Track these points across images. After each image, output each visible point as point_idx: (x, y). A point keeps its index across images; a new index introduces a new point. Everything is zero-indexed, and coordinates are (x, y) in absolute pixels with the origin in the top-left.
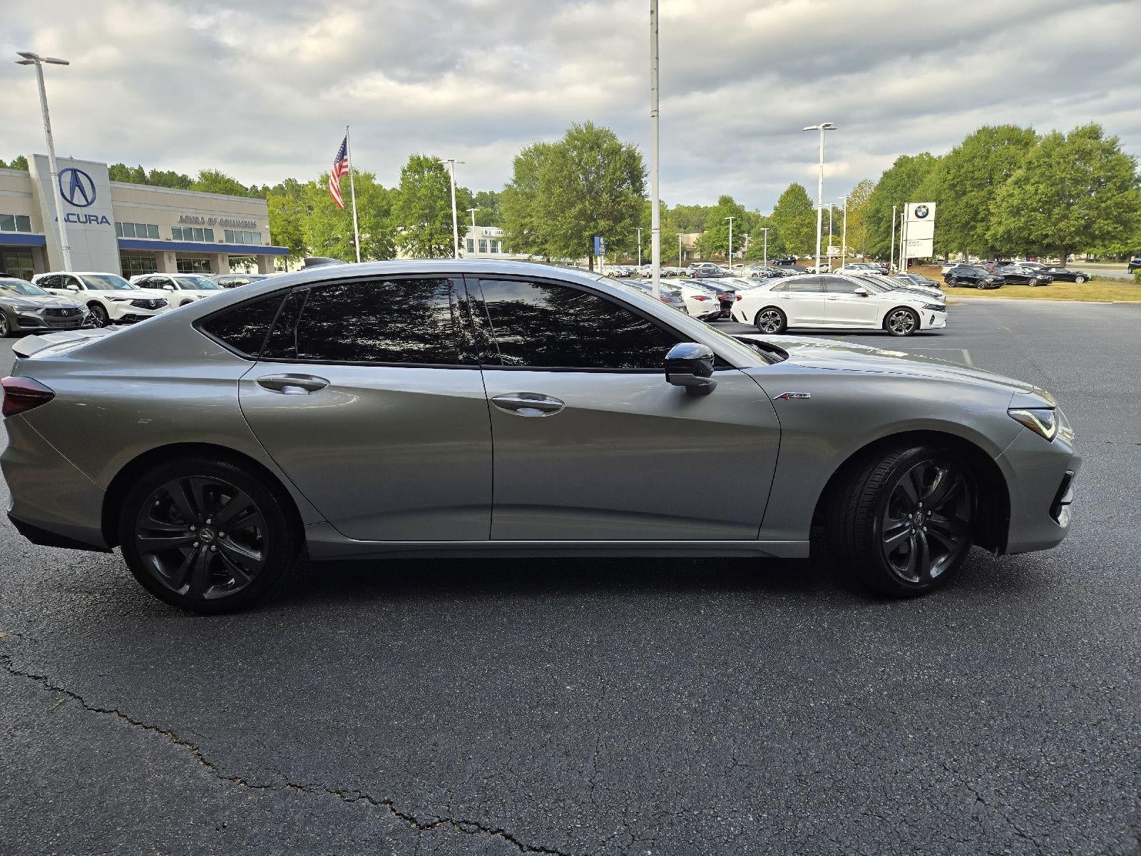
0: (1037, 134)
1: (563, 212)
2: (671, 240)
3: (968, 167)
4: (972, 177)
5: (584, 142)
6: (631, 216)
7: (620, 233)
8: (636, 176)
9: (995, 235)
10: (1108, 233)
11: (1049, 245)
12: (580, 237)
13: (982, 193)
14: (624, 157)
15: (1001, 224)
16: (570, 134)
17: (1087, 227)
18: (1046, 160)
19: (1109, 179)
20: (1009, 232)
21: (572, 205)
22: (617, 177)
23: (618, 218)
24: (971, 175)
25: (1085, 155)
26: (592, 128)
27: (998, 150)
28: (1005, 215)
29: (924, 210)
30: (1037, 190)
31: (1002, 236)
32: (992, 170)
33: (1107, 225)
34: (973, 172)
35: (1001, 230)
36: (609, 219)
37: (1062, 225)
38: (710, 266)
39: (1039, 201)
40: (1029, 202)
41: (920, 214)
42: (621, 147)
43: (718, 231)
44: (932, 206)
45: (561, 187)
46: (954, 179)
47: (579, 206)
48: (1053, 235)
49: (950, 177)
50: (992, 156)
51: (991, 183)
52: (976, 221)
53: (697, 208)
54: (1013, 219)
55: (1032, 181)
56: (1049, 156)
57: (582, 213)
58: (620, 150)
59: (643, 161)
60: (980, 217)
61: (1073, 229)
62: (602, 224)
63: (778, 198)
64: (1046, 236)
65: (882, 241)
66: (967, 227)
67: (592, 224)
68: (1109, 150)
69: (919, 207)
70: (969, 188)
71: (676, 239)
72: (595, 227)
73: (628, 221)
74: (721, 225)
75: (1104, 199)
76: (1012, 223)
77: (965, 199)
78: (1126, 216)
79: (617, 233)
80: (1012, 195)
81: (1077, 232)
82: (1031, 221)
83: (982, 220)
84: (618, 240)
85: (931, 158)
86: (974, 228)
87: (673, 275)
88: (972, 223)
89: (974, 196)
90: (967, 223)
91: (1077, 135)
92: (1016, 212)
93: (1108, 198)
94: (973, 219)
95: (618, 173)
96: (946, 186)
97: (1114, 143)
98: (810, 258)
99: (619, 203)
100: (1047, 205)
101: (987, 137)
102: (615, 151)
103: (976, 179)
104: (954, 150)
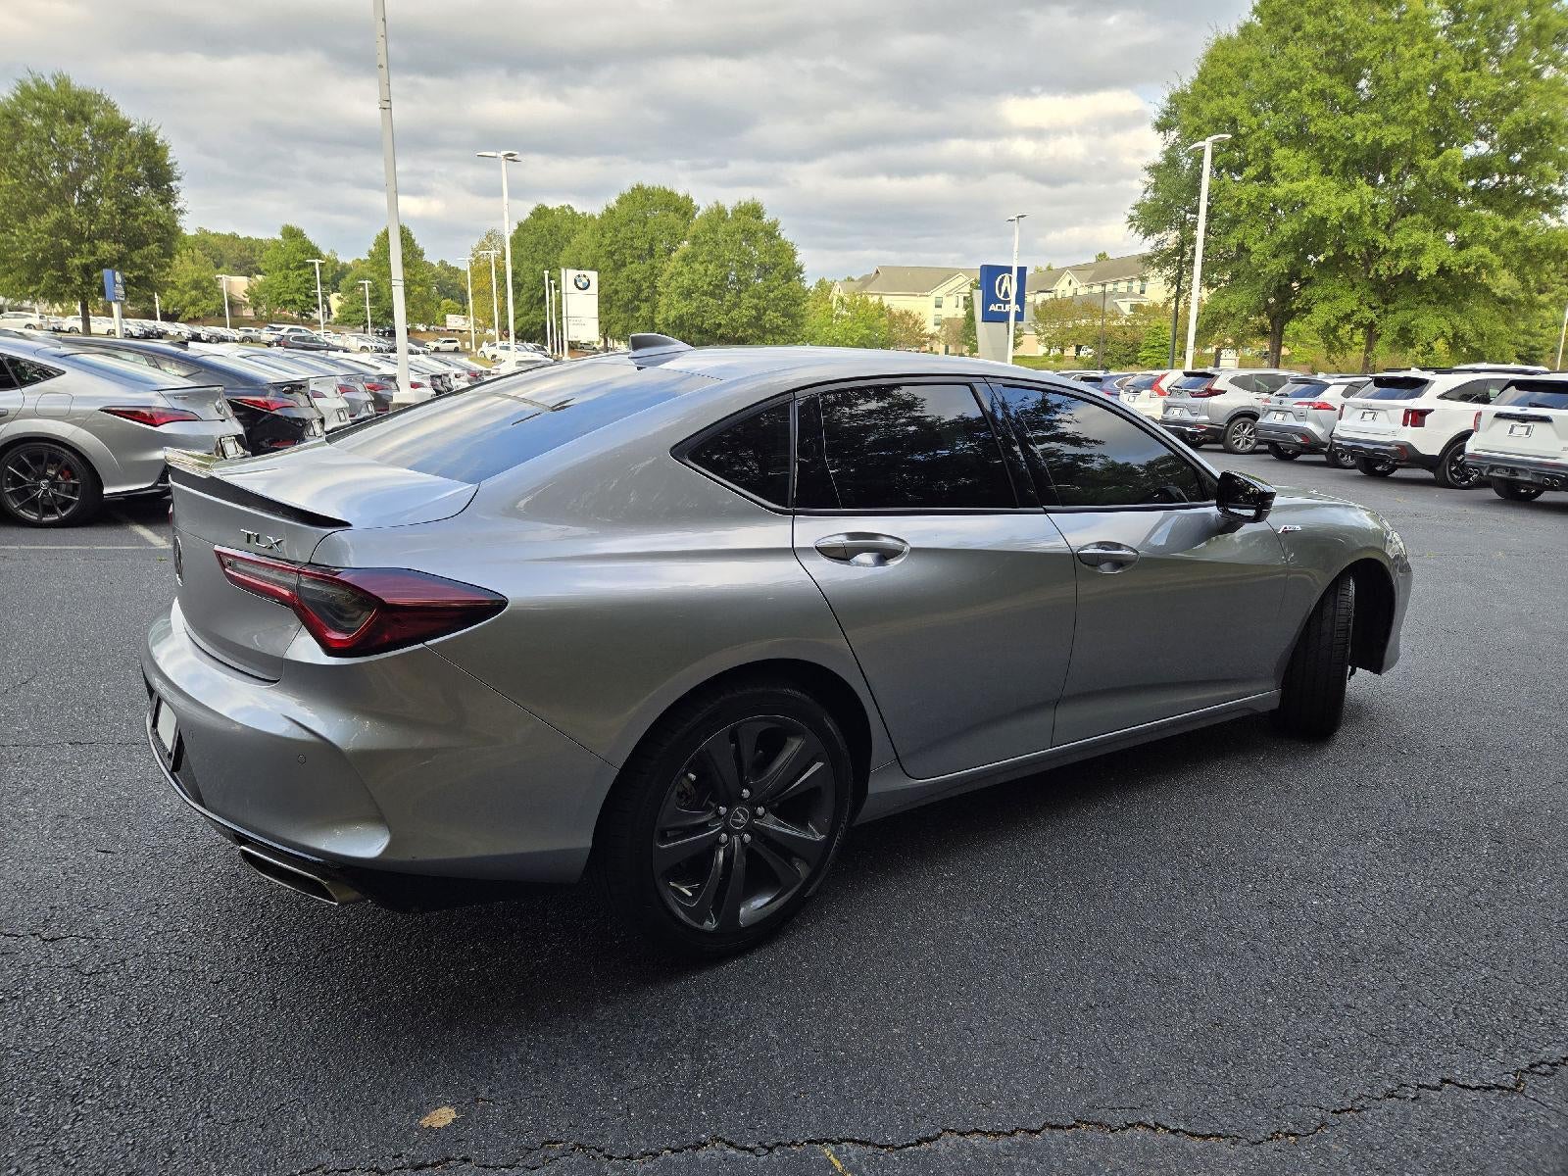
0: (694, 203)
1: (23, 218)
2: (205, 284)
3: (624, 232)
4: (631, 246)
5: (55, 104)
6: (159, 240)
7: (140, 267)
8: (161, 177)
9: (666, 319)
10: (778, 327)
11: (722, 336)
12: (62, 267)
13: (644, 267)
14: (137, 142)
15: (670, 307)
16: (25, 89)
17: (758, 318)
18: (712, 236)
19: (775, 265)
20: (681, 317)
21: (40, 210)
22: (127, 173)
23: (136, 242)
24: (629, 242)
25: (750, 235)
26: (68, 85)
27: (656, 216)
28: (675, 297)
29: (585, 280)
30: (706, 271)
31: (674, 322)
32: (653, 239)
33: (776, 317)
34: (632, 239)
35: (673, 313)
36: (116, 241)
37: (734, 313)
38: (300, 331)
39: (710, 284)
40: (699, 284)
41: (580, 285)
42: (127, 125)
43: (286, 278)
44: (593, 276)
45: (14, 176)
46: (610, 245)
47: (55, 215)
48: (726, 325)
49: (607, 241)
50: (651, 223)
51: (652, 256)
52: (641, 301)
53: (234, 237)
54: (684, 303)
55: (700, 259)
56: (715, 231)
57: (62, 227)
58: (127, 129)
59: (170, 154)
60: (644, 295)
61: (745, 320)
62: (106, 248)
63: (374, 239)
64: (720, 325)
65: (526, 314)
66: (630, 307)
67: (85, 247)
68: (771, 233)
69: (579, 276)
70: (629, 260)
71: (214, 283)
72: (93, 253)
73: (154, 247)
74: (288, 268)
75: (772, 287)
76: (684, 308)
77: (625, 272)
78: (793, 310)
79: (134, 266)
80: (680, 274)
81: (749, 325)
82: (703, 307)
83: (646, 300)
84: (138, 278)
85: (574, 214)
86: (638, 308)
87: (223, 340)
88: (636, 303)
89: (637, 269)
90: (631, 301)
91: (740, 211)
92: (688, 294)
93: (775, 288)
94: (636, 297)
95: (129, 168)
96: (602, 252)
97: (775, 226)
98: (423, 329)
99: (136, 217)
100: (717, 290)
101: (642, 197)
102: (120, 129)
103: (636, 249)
104: (608, 208)
